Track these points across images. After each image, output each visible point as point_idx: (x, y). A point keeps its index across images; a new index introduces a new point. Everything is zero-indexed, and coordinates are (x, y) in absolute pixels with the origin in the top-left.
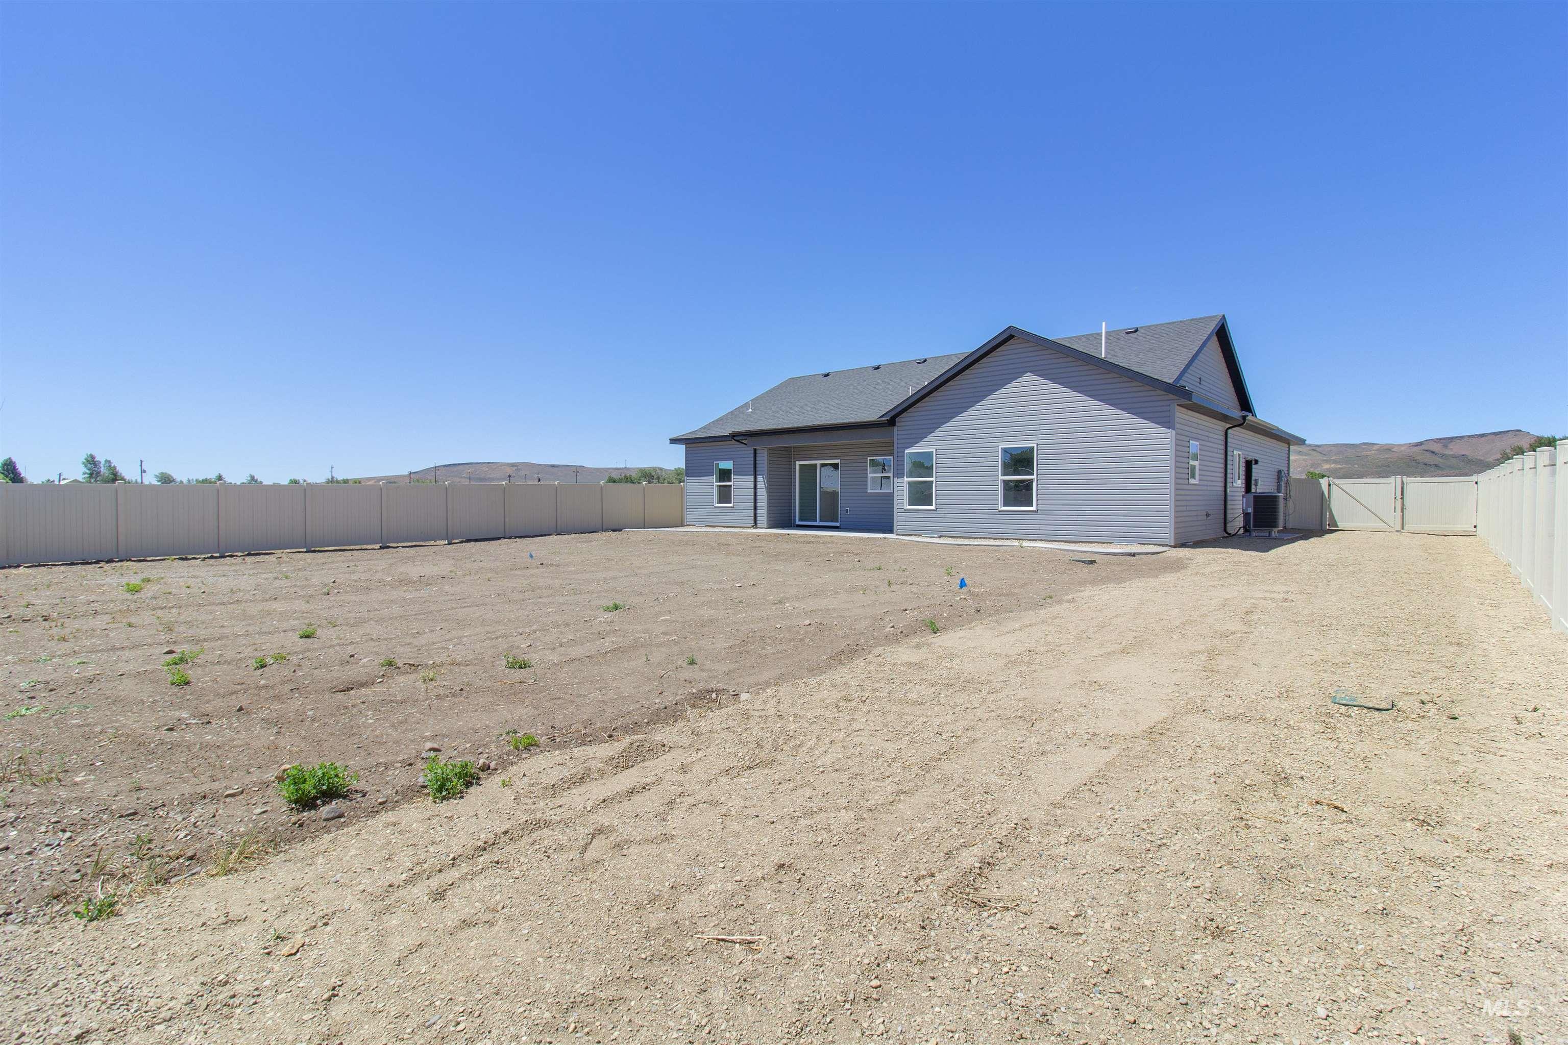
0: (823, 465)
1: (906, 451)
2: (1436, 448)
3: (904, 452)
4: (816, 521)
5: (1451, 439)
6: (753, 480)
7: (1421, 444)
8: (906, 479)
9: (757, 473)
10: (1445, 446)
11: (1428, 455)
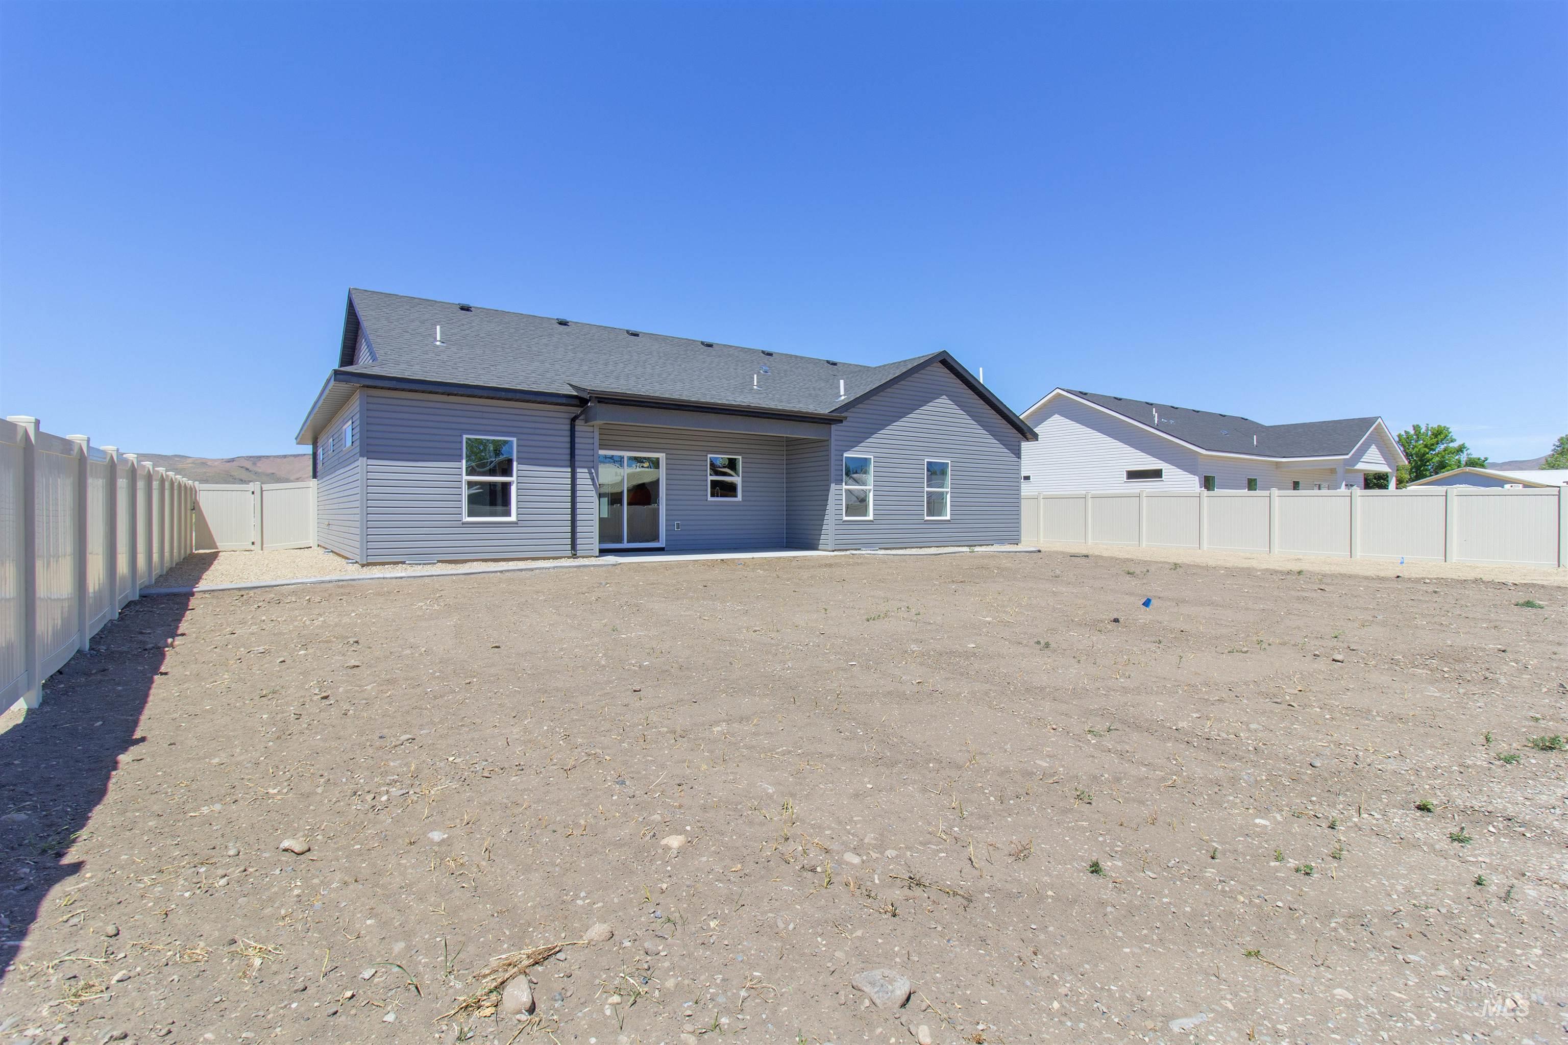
0: (630, 458)
1: (846, 455)
2: (248, 465)
3: (842, 455)
4: (620, 541)
5: (260, 458)
6: (569, 475)
7: (232, 460)
8: (845, 487)
9: (577, 464)
10: (254, 464)
11: (243, 471)
